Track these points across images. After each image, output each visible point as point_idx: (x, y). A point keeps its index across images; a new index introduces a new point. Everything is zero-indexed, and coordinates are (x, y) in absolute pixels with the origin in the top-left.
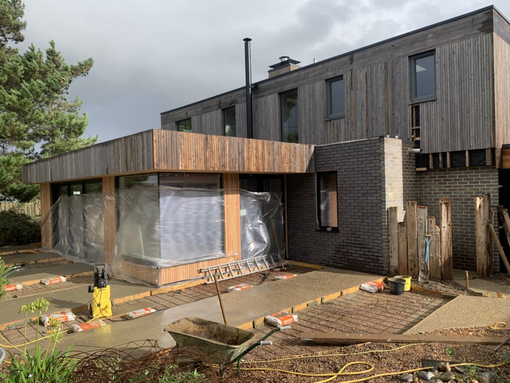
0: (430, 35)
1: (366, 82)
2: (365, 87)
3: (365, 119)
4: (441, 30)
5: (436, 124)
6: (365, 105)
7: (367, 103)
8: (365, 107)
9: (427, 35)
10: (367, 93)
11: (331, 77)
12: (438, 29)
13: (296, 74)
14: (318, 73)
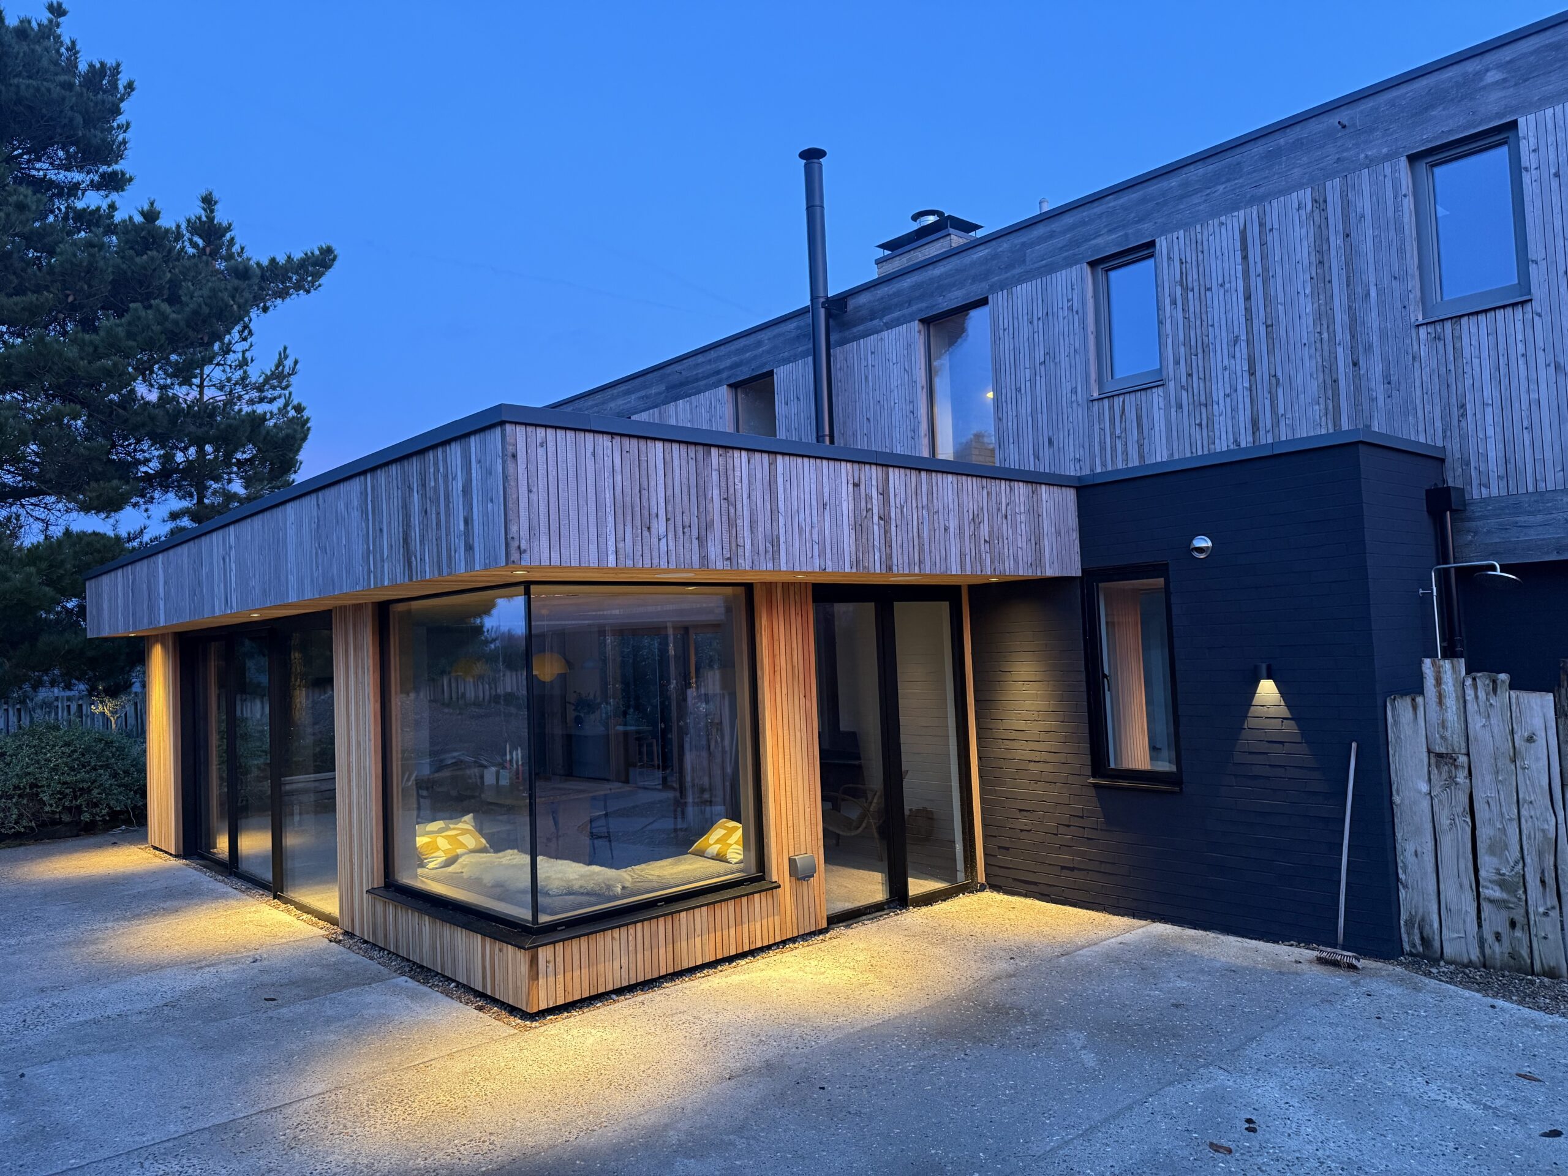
1: (1245, 258)
2: (1240, 275)
3: (1247, 385)
5: (1533, 387)
6: (1244, 337)
7: (1249, 331)
8: (1244, 344)
9: (1479, 75)
10: (1248, 298)
11: (1112, 250)
12: (1525, 48)
13: (982, 253)
14: (1060, 242)
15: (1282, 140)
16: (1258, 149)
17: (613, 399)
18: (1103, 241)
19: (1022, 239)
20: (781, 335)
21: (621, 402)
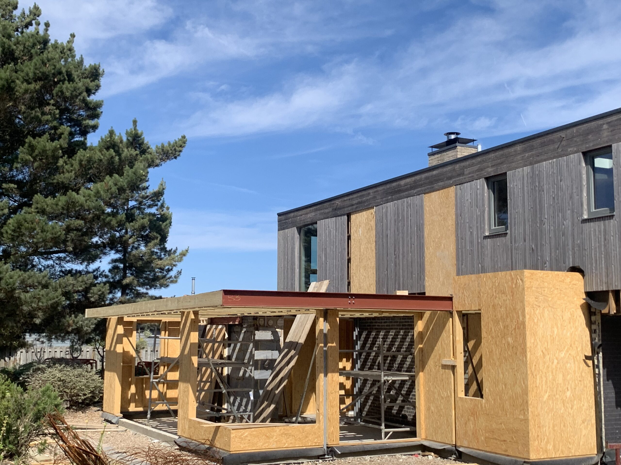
0: (605, 127)
4: (616, 120)
11: (492, 174)
12: (614, 118)
13: (449, 168)
14: (476, 168)
15: (545, 139)
17: (311, 212)
18: (490, 170)
19: (463, 164)
20: (377, 191)
21: (313, 214)
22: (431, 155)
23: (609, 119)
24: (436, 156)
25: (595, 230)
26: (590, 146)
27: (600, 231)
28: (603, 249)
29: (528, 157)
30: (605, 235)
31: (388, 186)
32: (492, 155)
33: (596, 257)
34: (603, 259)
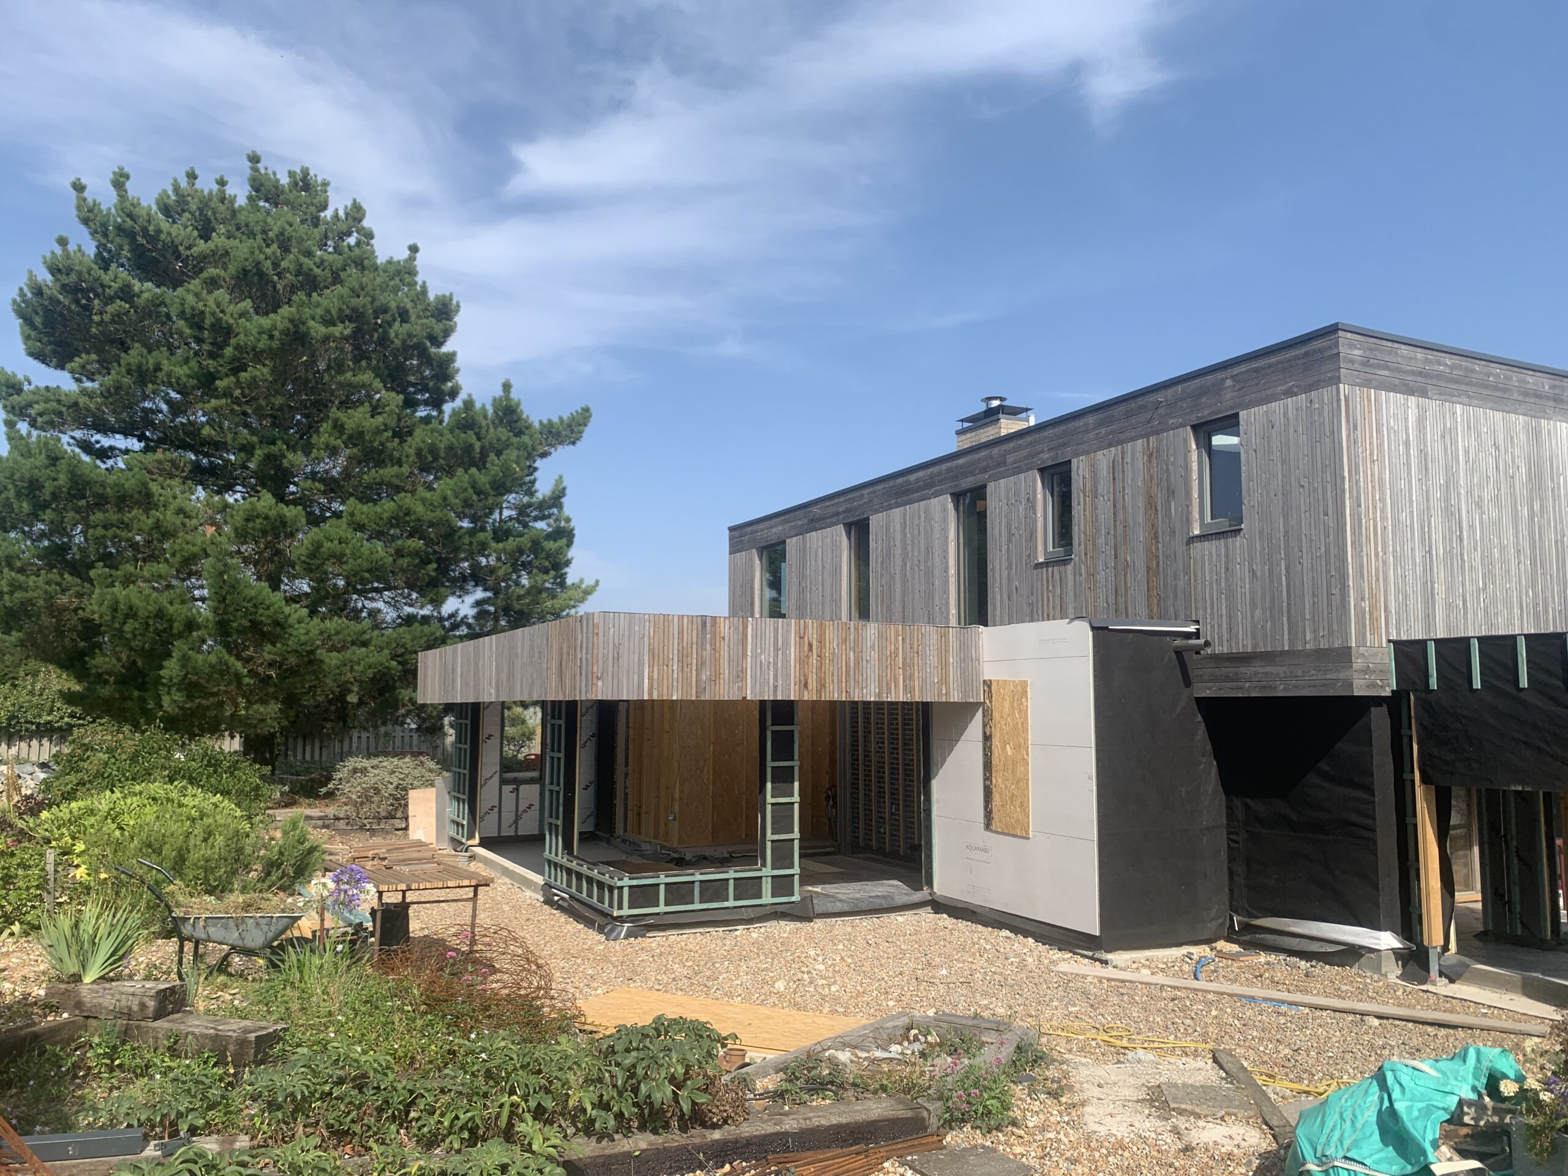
0: (1229, 382)
1: (1114, 479)
2: (1111, 490)
3: (1113, 564)
4: (1247, 371)
6: (1112, 532)
7: (1115, 529)
8: (1112, 538)
9: (1223, 380)
10: (1115, 506)
11: (1050, 463)
12: (1243, 368)
13: (983, 453)
14: (1024, 453)
15: (1133, 405)
16: (1122, 408)
17: (776, 525)
18: (1046, 456)
19: (1005, 447)
20: (874, 492)
21: (780, 528)
22: (959, 433)
23: (1236, 370)
24: (969, 435)
25: (1210, 553)
26: (1204, 414)
27: (1218, 555)
28: (1223, 585)
29: (1107, 435)
30: (1227, 563)
31: (891, 483)
32: (1050, 432)
33: (1212, 598)
34: (1224, 602)
